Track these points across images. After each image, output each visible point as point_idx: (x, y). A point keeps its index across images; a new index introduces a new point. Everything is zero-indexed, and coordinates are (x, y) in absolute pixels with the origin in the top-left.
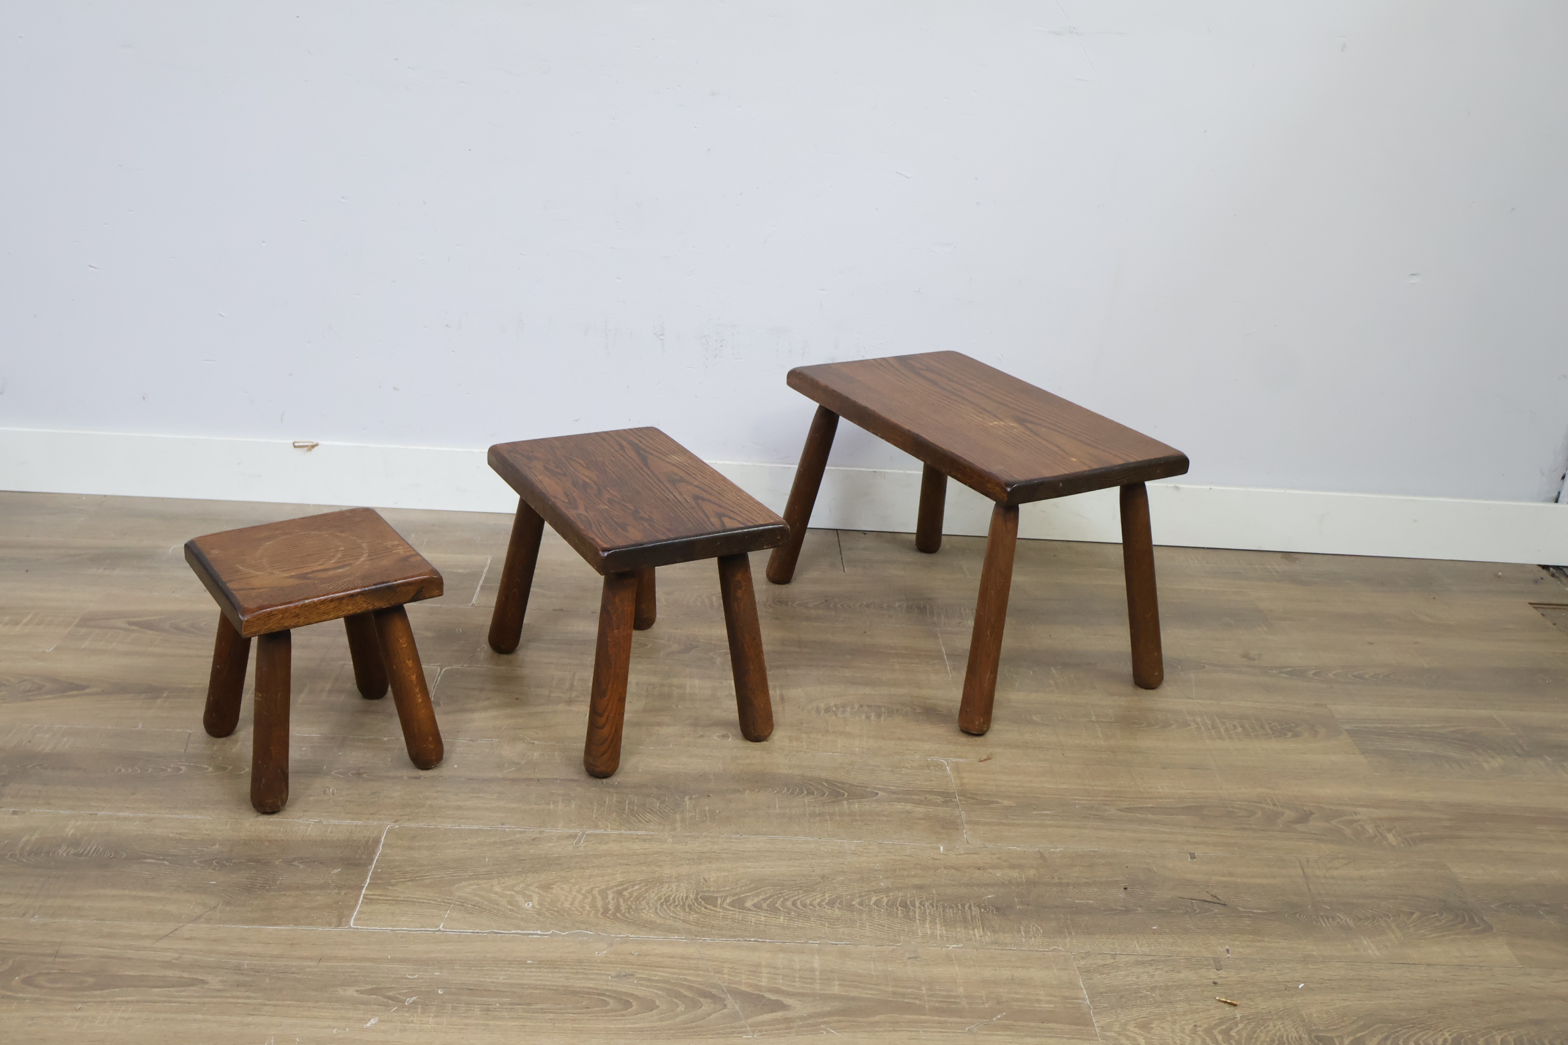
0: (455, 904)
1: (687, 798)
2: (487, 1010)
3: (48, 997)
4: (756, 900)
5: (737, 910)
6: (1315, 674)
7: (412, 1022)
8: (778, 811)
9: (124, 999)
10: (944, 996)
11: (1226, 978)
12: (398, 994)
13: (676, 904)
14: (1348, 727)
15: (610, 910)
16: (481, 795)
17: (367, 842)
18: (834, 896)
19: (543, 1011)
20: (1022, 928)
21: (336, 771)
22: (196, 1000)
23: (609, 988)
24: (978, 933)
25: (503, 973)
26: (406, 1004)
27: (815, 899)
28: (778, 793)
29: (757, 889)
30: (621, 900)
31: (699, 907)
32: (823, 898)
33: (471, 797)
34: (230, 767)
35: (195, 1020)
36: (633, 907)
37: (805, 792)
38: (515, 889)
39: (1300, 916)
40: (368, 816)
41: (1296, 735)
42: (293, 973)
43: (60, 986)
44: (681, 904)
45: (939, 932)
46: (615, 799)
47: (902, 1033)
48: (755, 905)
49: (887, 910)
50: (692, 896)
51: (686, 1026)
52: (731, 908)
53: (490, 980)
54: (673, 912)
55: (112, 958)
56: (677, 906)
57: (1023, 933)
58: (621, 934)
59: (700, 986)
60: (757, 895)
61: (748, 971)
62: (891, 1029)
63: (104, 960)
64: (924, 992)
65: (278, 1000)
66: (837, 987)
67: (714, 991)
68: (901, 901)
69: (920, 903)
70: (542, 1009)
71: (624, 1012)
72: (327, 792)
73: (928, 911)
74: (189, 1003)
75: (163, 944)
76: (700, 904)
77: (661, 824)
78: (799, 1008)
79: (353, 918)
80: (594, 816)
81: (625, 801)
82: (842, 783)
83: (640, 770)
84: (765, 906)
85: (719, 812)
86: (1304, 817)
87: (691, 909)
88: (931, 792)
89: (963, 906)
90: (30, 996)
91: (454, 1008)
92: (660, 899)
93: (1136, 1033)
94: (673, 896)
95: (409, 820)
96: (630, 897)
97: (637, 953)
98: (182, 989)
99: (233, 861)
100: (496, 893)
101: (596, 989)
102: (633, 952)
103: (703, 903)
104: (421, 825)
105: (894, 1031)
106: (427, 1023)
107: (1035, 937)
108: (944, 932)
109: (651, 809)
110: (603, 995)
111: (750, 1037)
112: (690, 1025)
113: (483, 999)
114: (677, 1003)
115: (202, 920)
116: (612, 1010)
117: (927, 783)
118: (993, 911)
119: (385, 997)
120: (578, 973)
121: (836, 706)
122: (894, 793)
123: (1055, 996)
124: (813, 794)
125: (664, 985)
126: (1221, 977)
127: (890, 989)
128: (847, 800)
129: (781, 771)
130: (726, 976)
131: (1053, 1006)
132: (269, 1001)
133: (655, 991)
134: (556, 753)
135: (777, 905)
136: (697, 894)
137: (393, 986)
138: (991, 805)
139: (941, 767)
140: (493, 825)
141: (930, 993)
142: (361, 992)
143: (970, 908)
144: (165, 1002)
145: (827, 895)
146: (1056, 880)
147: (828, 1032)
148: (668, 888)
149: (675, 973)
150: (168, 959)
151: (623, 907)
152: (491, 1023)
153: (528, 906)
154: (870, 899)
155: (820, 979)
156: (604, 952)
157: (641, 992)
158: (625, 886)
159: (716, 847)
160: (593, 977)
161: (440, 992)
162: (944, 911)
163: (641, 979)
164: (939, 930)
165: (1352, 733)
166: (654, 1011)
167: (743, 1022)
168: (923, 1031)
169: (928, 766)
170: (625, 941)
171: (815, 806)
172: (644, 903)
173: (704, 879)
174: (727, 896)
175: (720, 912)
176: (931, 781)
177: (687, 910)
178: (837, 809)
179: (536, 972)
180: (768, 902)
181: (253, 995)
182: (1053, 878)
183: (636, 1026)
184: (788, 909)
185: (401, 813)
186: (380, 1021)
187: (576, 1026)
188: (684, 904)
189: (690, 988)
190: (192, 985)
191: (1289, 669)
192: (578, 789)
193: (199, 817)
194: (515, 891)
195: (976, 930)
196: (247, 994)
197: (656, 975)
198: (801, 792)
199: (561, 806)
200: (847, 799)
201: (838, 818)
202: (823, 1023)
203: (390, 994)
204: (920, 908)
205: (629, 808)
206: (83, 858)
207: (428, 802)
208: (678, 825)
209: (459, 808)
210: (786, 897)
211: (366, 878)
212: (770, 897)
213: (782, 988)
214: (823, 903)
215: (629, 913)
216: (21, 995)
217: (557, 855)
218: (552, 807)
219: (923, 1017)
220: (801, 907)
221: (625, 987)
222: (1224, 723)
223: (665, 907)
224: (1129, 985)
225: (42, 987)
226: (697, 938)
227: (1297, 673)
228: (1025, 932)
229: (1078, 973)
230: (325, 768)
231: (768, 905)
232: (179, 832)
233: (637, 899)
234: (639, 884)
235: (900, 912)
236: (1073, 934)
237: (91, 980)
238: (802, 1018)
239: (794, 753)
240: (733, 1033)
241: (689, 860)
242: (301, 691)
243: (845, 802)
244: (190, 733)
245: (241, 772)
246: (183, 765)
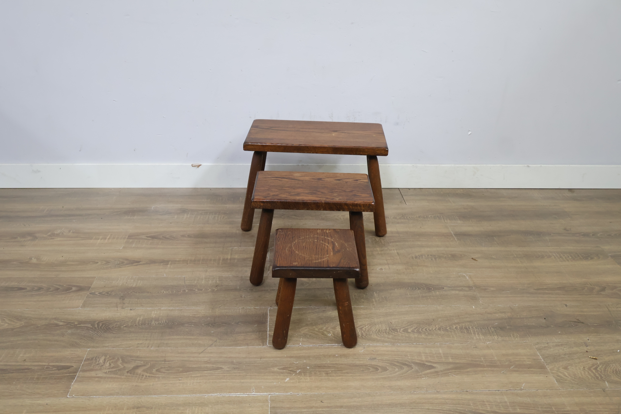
0: (302, 336)
1: (375, 293)
2: (327, 373)
3: (168, 376)
4: (412, 329)
5: (406, 333)
6: (593, 235)
7: (302, 379)
8: (410, 296)
9: (195, 375)
10: (490, 361)
11: (590, 349)
12: (293, 369)
13: (383, 332)
14: (610, 255)
15: (360, 335)
17: (263, 314)
18: (439, 327)
19: (347, 373)
20: (511, 335)
22: (222, 375)
23: (369, 363)
24: (496, 337)
25: (329, 360)
26: (297, 372)
27: (433, 328)
28: (407, 289)
29: (411, 325)
30: (363, 332)
31: (392, 333)
32: (436, 327)
34: (203, 289)
35: (223, 382)
36: (368, 334)
37: (417, 289)
38: (323, 329)
39: (611, 325)
40: (260, 305)
41: (592, 258)
42: (253, 363)
43: (171, 372)
44: (385, 332)
45: (481, 338)
47: (479, 375)
48: (412, 331)
49: (460, 330)
50: (388, 329)
51: (400, 376)
52: (403, 333)
53: (324, 363)
54: (383, 335)
55: (185, 361)
56: (383, 333)
57: (512, 337)
58: (366, 344)
59: (401, 361)
60: (412, 327)
61: (417, 355)
62: (475, 373)
63: (183, 362)
64: (483, 359)
65: (251, 373)
66: (451, 359)
67: (407, 363)
68: (465, 327)
69: (472, 327)
70: (347, 372)
71: (376, 372)
72: (241, 297)
73: (475, 330)
74: (219, 376)
75: (201, 355)
76: (392, 332)
77: (368, 303)
78: (439, 368)
79: (268, 342)
82: (430, 285)
84: (415, 331)
85: (388, 298)
86: (603, 289)
87: (389, 334)
88: (463, 286)
89: (488, 328)
90: (161, 376)
91: (315, 373)
92: (377, 330)
93: (563, 371)
94: (381, 329)
96: (366, 330)
97: (375, 351)
98: (215, 371)
99: (217, 324)
100: (317, 331)
101: (364, 364)
102: (373, 350)
103: (393, 331)
105: (476, 374)
106: (307, 379)
107: (517, 338)
108: (484, 338)
109: (363, 298)
110: (367, 366)
111: (425, 379)
112: (402, 375)
113: (324, 369)
114: (394, 368)
115: (213, 346)
116: (372, 371)
118: (499, 329)
119: (289, 370)
120: (355, 359)
121: (418, 256)
122: (450, 287)
123: (530, 359)
124: (420, 289)
125: (388, 362)
126: (589, 349)
127: (470, 359)
129: (406, 281)
130: (409, 357)
131: (530, 362)
132: (248, 374)
133: (386, 364)
135: (420, 331)
136: (390, 328)
137: (290, 366)
138: (487, 290)
139: (463, 276)
140: (306, 306)
141: (485, 360)
142: (280, 369)
143: (490, 328)
144: (210, 376)
145: (437, 326)
146: (519, 317)
147: (452, 376)
148: (378, 326)
149: (390, 357)
150: (206, 360)
151: (364, 334)
152: (330, 378)
153: (330, 335)
154: (453, 327)
155: (444, 357)
156: (363, 351)
157: (380, 364)
158: (362, 326)
159: (391, 310)
160: (361, 360)
161: (308, 368)
162: (481, 330)
163: (378, 360)
164: (482, 337)
165: (612, 257)
166: (387, 371)
167: (421, 373)
168: (486, 374)
169: (459, 277)
170: (369, 346)
171: (422, 294)
172: (371, 332)
173: (390, 322)
174: (401, 328)
175: (400, 334)
176: (462, 282)
177: (388, 334)
178: (431, 294)
179: (340, 359)
180: (416, 329)
181: (241, 372)
182: (517, 316)
183: (383, 377)
184: (424, 332)
185: (272, 303)
186: (290, 379)
187: (361, 377)
188: (386, 332)
189: (398, 362)
190: (218, 369)
191: (583, 234)
193: (198, 309)
194: (323, 330)
195: (495, 336)
196: (239, 372)
197: (384, 358)
198: (416, 289)
199: (329, 298)
201: (432, 297)
202: (450, 372)
203: (290, 369)
204: (472, 329)
205: (354, 297)
206: (161, 325)
208: (375, 303)
210: (422, 328)
211: (267, 328)
212: (416, 328)
213: (431, 360)
214: (437, 329)
215: (367, 336)
216: (157, 376)
217: (334, 316)
218: (326, 298)
219: (485, 369)
220: (428, 331)
221: (374, 363)
222: (564, 256)
223: (379, 333)
224: (556, 354)
225: (164, 373)
226: (395, 344)
227: (586, 235)
228: (513, 336)
229: (536, 350)
230: (238, 288)
231: (417, 331)
232: (193, 314)
233: (368, 331)
234: (367, 325)
235: (465, 331)
236: (530, 336)
237: (181, 369)
238: (441, 371)
239: (409, 274)
240: (418, 377)
241: (383, 316)
242: (219, 259)
243: (433, 291)
244: (184, 277)
245: (208, 291)
246: (186, 289)
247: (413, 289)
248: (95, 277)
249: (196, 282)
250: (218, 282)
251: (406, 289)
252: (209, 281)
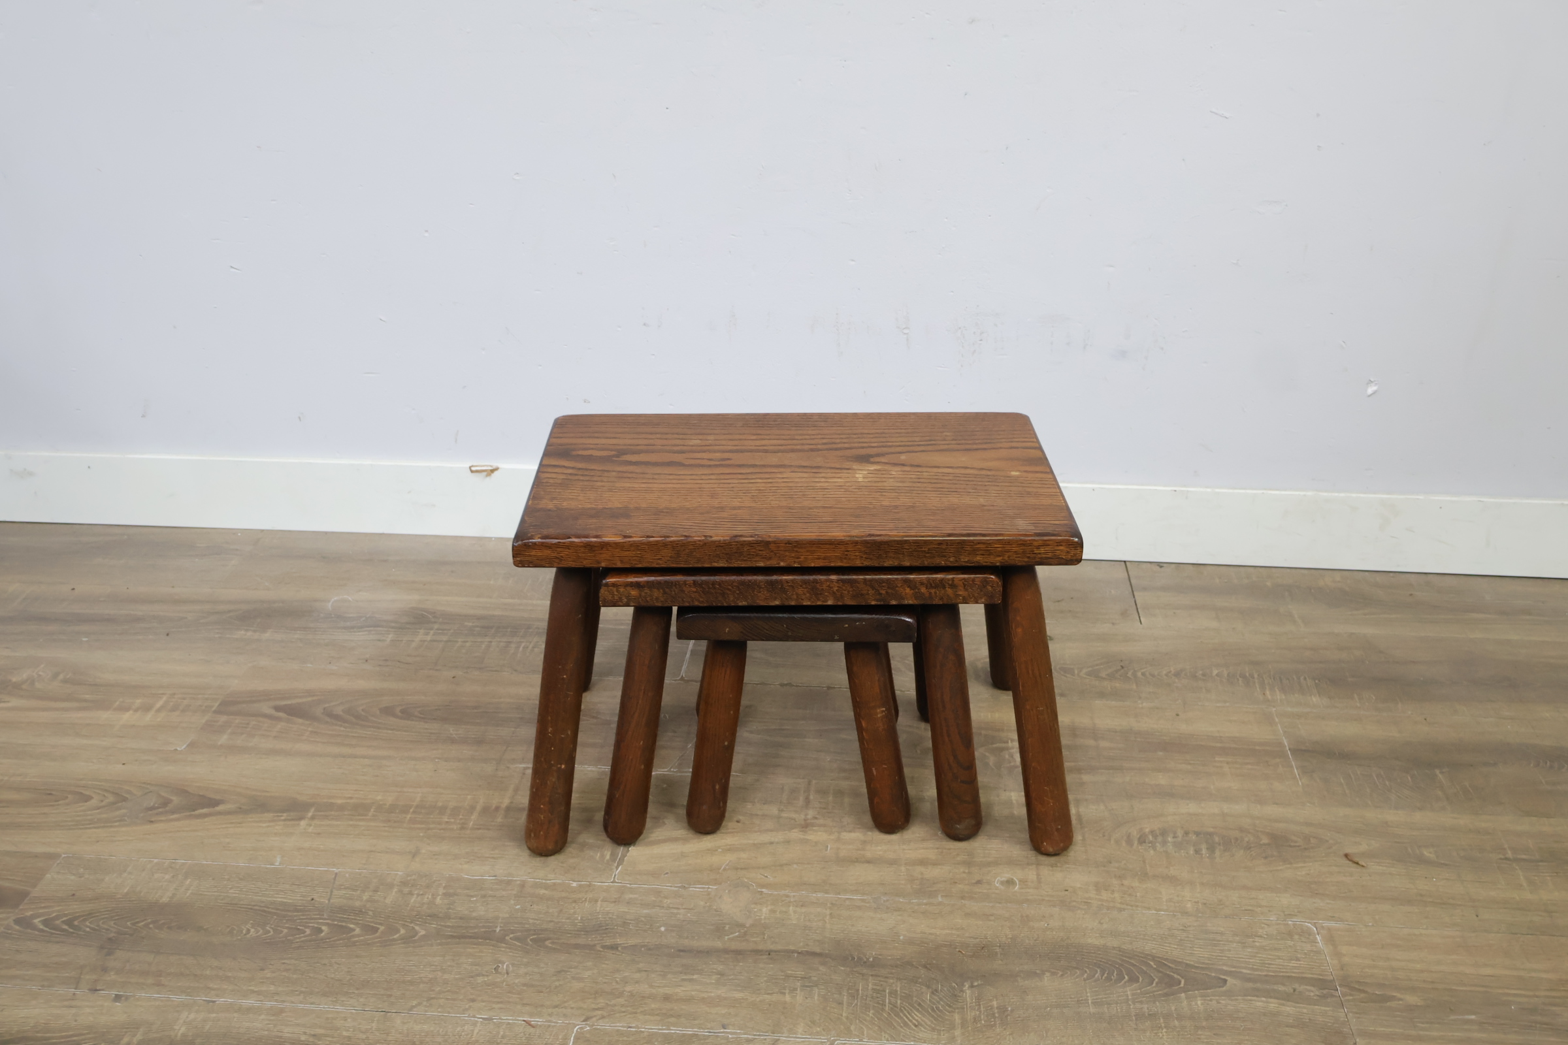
1: (967, 985)
8: (1092, 1010)
16: (695, 977)
21: (511, 936)
28: (1088, 979)
33: (683, 980)
34: (382, 928)
37: (1126, 976)
40: (550, 1010)
46: (870, 986)
72: (499, 970)
77: (933, 1029)
80: (844, 1014)
81: (885, 991)
82: (1174, 962)
83: (901, 938)
85: (1012, 1011)
88: (1302, 980)
95: (603, 1017)
104: (620, 1026)
109: (919, 1005)
117: (1293, 964)
121: (1152, 833)
122: (1249, 980)
124: (1137, 980)
128: (1184, 992)
129: (1090, 941)
134: (791, 908)
139: (1305, 934)
140: (712, 1028)
169: (1290, 935)
171: (1141, 1002)
176: (1298, 959)
178: (1173, 1008)
185: (593, 1006)
192: (821, 968)
193: (339, 1008)
198: (1120, 977)
199: (800, 998)
200: (1185, 990)
201: (1175, 1021)
205: (889, 999)
207: (628, 988)
208: (958, 1032)
209: (667, 998)
218: (788, 998)
230: (498, 930)
232: (312, 1033)
239: (1105, 911)
242: (472, 808)
243: (1183, 995)
244: (336, 874)
245: (395, 937)
246: (327, 924)
247: (1109, 979)
248: (52, 857)
249: (365, 897)
250: (438, 900)
251: (1085, 976)
252: (411, 893)
